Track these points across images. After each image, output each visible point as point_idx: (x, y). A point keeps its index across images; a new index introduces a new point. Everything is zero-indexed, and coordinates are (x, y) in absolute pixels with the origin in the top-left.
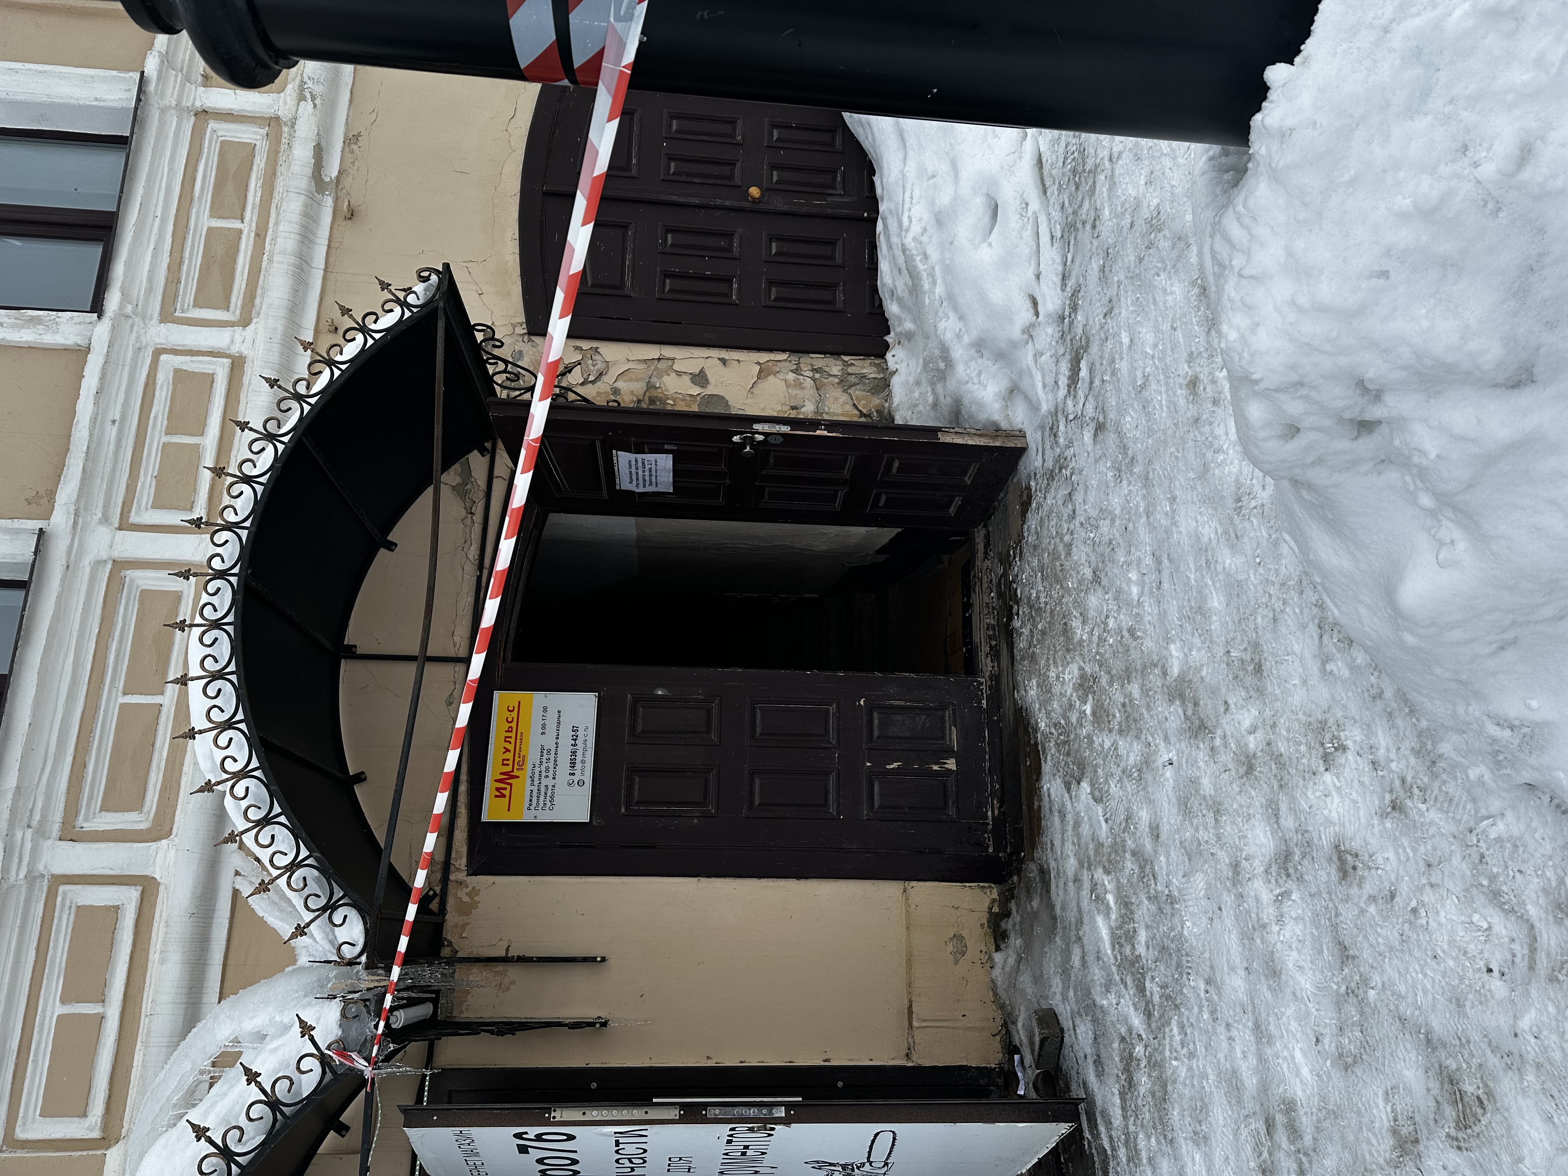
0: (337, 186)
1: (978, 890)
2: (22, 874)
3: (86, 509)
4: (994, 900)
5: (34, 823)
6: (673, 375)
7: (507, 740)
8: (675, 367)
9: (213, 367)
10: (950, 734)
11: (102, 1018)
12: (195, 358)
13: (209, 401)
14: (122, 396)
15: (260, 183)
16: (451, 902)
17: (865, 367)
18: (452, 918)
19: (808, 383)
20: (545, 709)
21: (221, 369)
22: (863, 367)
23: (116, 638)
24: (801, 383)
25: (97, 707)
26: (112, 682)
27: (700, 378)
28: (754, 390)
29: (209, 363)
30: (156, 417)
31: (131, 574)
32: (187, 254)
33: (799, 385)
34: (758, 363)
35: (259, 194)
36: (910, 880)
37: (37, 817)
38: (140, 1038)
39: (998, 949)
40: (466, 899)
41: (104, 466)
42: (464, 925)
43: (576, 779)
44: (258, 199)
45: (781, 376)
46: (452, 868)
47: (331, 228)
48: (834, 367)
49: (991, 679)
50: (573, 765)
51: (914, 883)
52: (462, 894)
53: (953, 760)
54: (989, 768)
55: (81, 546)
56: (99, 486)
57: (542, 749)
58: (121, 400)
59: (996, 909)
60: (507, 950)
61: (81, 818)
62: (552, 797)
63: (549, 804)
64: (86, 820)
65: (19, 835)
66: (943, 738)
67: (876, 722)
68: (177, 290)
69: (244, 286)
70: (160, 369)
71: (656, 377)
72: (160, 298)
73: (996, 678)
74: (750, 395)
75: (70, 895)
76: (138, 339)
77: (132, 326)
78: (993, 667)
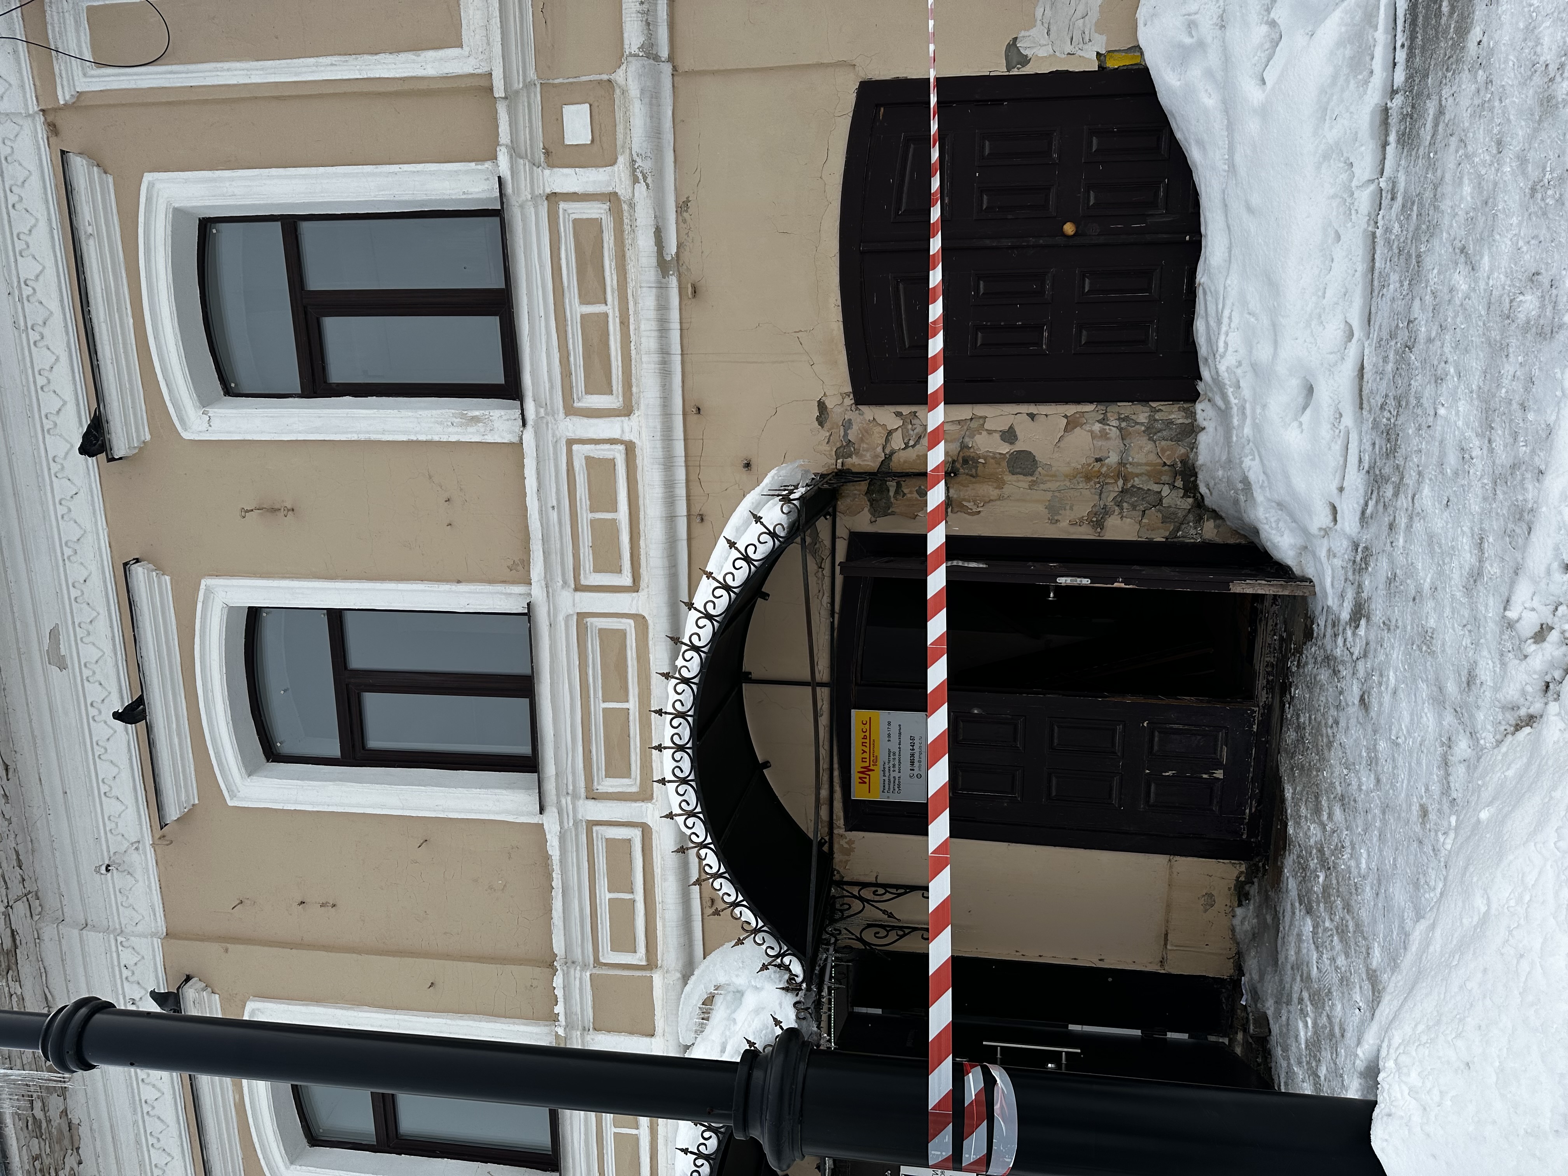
0: (678, 263)
1: (1231, 865)
2: (571, 824)
3: (551, 579)
4: (1242, 872)
5: (570, 791)
6: (984, 433)
7: (863, 744)
8: (986, 426)
9: (612, 453)
10: (1221, 751)
11: (634, 901)
12: (598, 447)
13: (615, 482)
14: (553, 485)
15: (613, 264)
16: (836, 847)
17: (1172, 412)
18: (838, 857)
19: (1114, 433)
20: (889, 723)
21: (618, 453)
22: (1172, 413)
23: (591, 666)
24: (1107, 434)
25: (589, 713)
26: (595, 695)
27: (1009, 435)
28: (1061, 444)
29: (609, 450)
30: (581, 499)
31: (590, 620)
32: (571, 347)
33: (1104, 435)
34: (1066, 416)
35: (615, 278)
36: (1175, 855)
37: (571, 787)
38: (658, 915)
39: (1240, 905)
40: (846, 846)
41: (555, 544)
42: (847, 862)
43: (916, 772)
44: (615, 282)
45: (1087, 427)
46: (835, 826)
47: (680, 309)
48: (1141, 414)
49: (1264, 708)
50: (912, 763)
51: (1177, 858)
52: (843, 842)
53: (1222, 771)
54: (1252, 778)
55: (555, 608)
56: (555, 559)
57: (889, 751)
58: (554, 490)
59: (1242, 879)
60: (876, 878)
61: (595, 783)
62: (899, 785)
63: (897, 789)
64: (599, 784)
65: (563, 801)
66: (1215, 753)
67: (1156, 739)
68: (571, 383)
69: (620, 373)
70: (575, 458)
71: (969, 437)
72: (560, 393)
73: (1269, 707)
74: (1056, 449)
75: (600, 832)
76: (554, 435)
77: (547, 423)
78: (1267, 698)
